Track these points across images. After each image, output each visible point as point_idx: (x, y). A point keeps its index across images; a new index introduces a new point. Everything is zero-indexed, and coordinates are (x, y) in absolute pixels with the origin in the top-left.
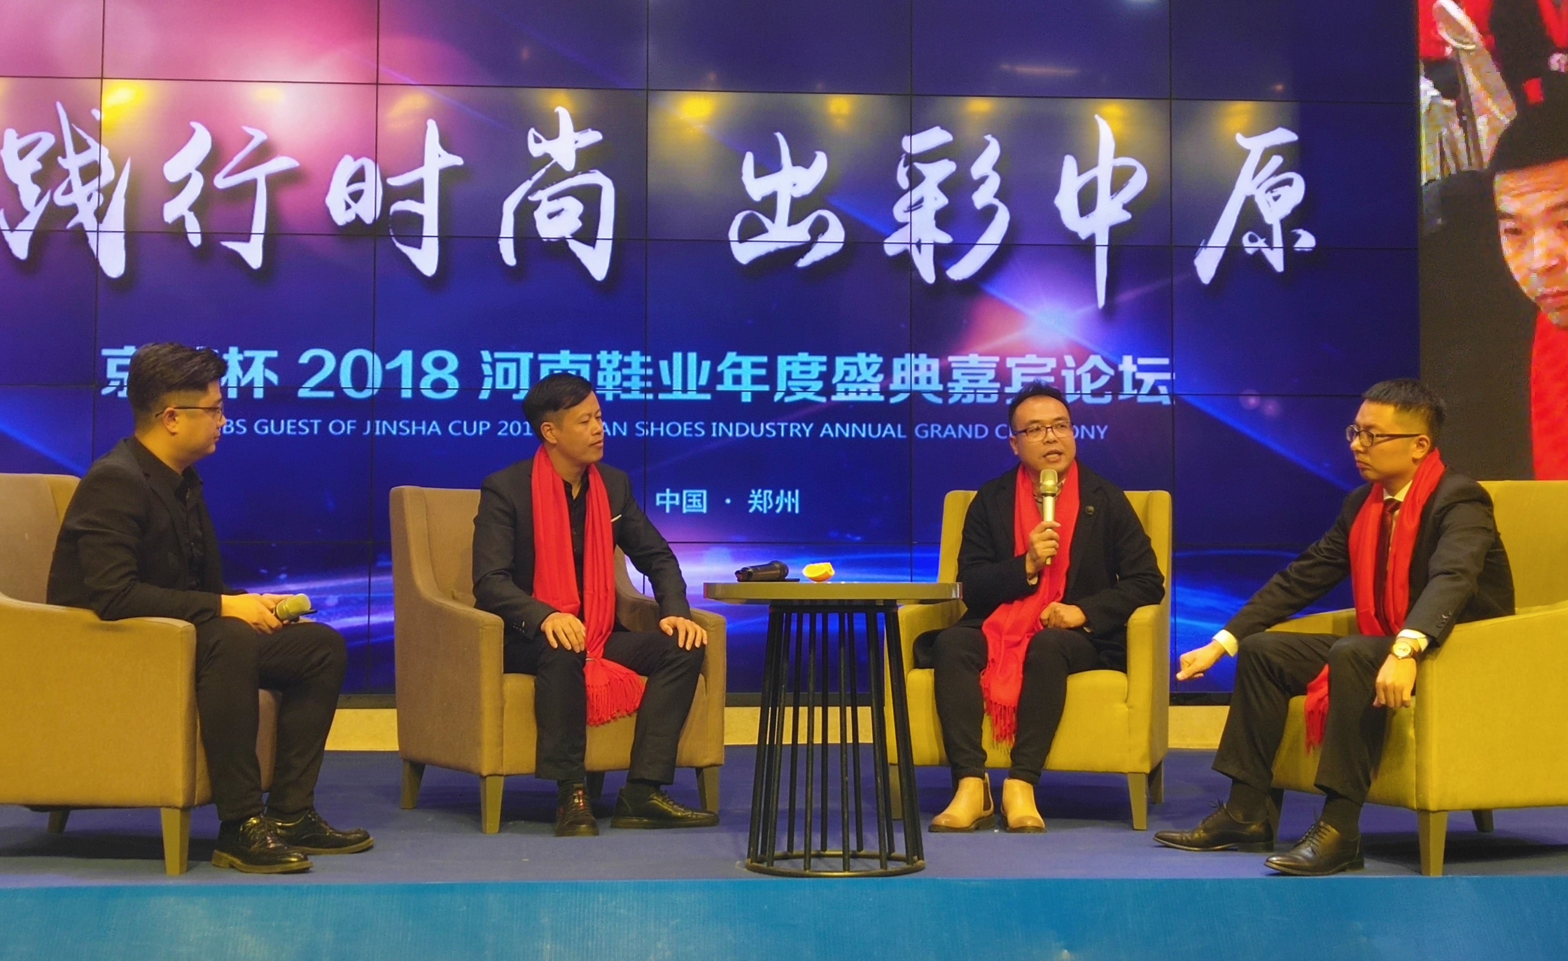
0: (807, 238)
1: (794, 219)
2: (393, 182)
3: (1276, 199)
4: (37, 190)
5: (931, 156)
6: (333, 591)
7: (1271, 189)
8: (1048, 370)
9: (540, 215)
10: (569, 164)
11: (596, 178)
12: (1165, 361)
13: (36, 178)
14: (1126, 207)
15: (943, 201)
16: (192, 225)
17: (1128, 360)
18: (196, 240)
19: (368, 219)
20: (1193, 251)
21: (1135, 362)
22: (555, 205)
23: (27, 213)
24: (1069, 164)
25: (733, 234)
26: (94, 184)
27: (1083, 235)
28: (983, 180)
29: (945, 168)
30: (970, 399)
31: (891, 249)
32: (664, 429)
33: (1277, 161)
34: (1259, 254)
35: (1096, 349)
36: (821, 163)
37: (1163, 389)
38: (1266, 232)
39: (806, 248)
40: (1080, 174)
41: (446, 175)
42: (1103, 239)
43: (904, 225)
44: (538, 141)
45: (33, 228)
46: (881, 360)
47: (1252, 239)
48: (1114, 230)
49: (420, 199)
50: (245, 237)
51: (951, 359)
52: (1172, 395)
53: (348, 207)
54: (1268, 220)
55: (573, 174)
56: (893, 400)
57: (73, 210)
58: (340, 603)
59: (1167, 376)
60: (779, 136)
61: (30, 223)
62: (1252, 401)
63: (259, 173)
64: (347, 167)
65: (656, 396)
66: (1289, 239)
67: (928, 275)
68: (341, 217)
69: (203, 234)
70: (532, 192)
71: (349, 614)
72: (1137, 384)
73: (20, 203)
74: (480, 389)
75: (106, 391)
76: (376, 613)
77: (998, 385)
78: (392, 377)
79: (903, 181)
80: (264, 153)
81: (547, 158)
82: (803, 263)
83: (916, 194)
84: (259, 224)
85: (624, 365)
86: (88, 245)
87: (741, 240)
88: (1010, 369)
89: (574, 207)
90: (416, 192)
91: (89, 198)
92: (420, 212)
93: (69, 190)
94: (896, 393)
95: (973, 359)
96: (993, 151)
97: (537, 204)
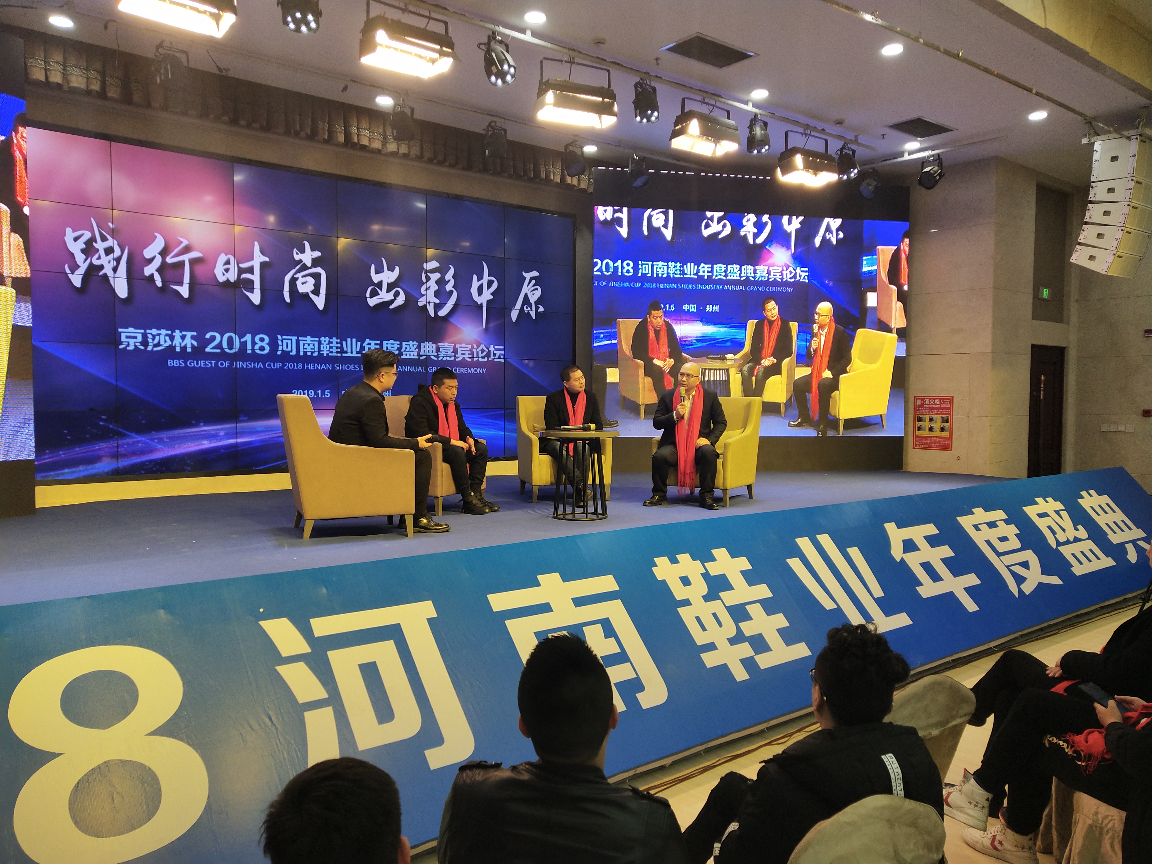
0: (393, 298)
1: (388, 291)
2: (241, 265)
3: (533, 294)
4: (84, 257)
5: (433, 271)
6: (222, 429)
7: (532, 291)
8: (468, 349)
9: (299, 283)
10: (309, 264)
11: (319, 270)
12: (502, 347)
13: (83, 251)
14: (492, 294)
15: (437, 288)
16: (157, 278)
17: (492, 346)
18: (159, 284)
19: (232, 281)
20: (511, 310)
21: (494, 347)
22: (304, 280)
23: (79, 267)
24: (475, 277)
25: (368, 295)
26: (111, 256)
27: (479, 303)
28: (449, 281)
29: (436, 276)
30: (445, 359)
31: (420, 304)
32: (344, 367)
33: (533, 282)
34: (528, 312)
35: (483, 342)
36: (397, 270)
37: (502, 357)
38: (530, 305)
39: (392, 302)
40: (478, 281)
41: (263, 265)
42: (485, 305)
43: (424, 295)
44: (297, 254)
45: (83, 273)
46: (417, 344)
47: (527, 308)
48: (488, 302)
49: (252, 273)
50: (181, 284)
51: (439, 344)
52: (504, 359)
53: (224, 274)
54: (531, 302)
55: (310, 268)
56: (421, 358)
57: (102, 267)
58: (226, 434)
59: (503, 352)
60: (383, 259)
61: (81, 271)
62: (526, 361)
63: (186, 258)
64: (223, 258)
65: (342, 355)
66: (537, 308)
67: (432, 314)
68: (221, 279)
69: (162, 281)
70: (295, 274)
71: (229, 439)
72: (495, 355)
73: (76, 262)
74: (277, 350)
75: (121, 347)
76: (240, 438)
77: (454, 354)
78: (244, 345)
79: (424, 280)
80: (187, 249)
81: (301, 261)
82: (391, 307)
83: (428, 284)
84: (187, 279)
85: (330, 342)
86: (110, 283)
87: (371, 297)
88: (457, 349)
89: (311, 281)
90: (251, 270)
91: (109, 262)
92: (253, 279)
93: (99, 258)
94: (422, 356)
95: (446, 344)
96: (452, 271)
97: (297, 279)
